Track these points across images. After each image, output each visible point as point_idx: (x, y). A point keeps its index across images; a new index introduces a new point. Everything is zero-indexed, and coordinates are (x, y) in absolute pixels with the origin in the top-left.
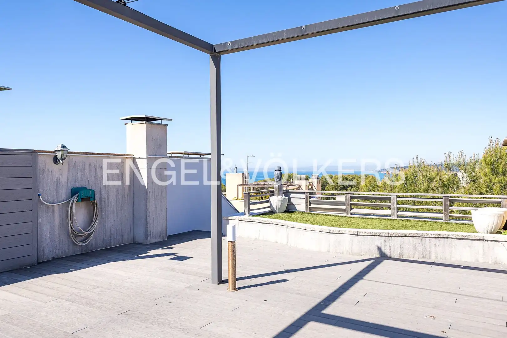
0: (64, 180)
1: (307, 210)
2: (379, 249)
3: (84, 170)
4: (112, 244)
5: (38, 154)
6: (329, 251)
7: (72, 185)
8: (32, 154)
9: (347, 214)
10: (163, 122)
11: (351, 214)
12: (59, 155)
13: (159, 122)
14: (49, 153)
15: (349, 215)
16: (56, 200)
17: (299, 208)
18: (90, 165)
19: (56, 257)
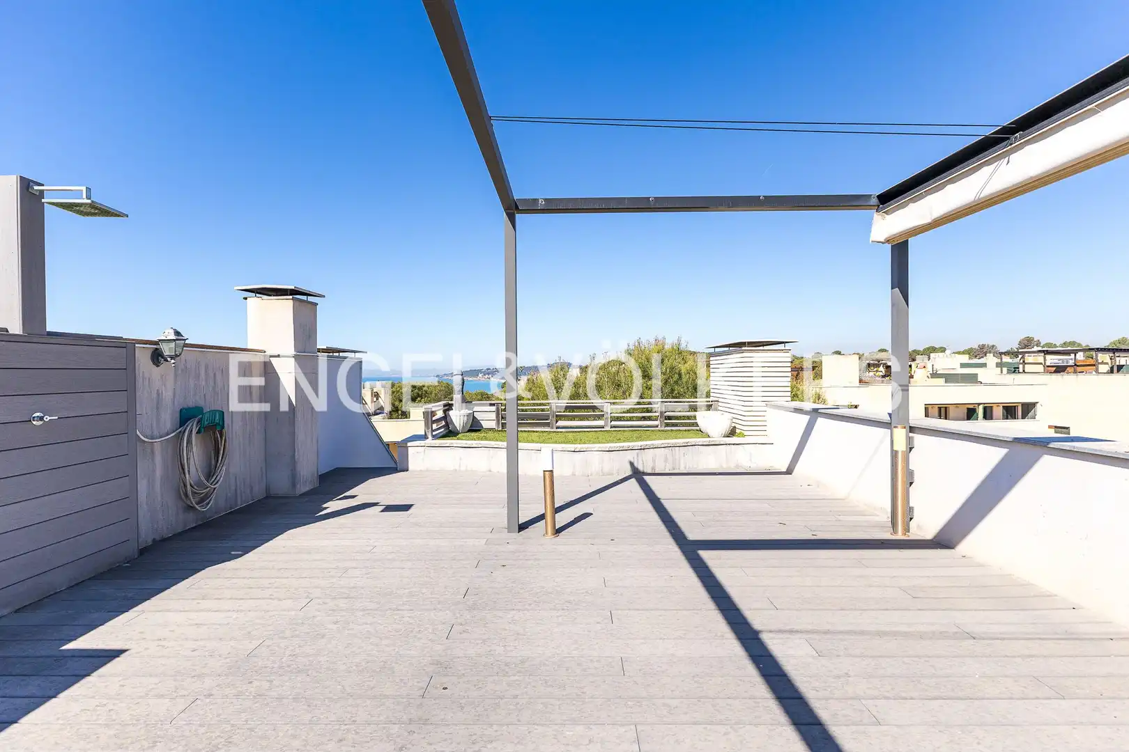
0: (167, 395)
1: (498, 427)
2: (632, 464)
3: (198, 376)
4: (239, 502)
5: (137, 345)
6: (574, 475)
7: (181, 403)
8: (125, 346)
9: (552, 428)
10: (311, 299)
11: (557, 428)
12: (167, 350)
13: (304, 298)
14: (146, 344)
15: (555, 430)
16: (156, 433)
17: (485, 425)
18: (207, 367)
19: (158, 538)
